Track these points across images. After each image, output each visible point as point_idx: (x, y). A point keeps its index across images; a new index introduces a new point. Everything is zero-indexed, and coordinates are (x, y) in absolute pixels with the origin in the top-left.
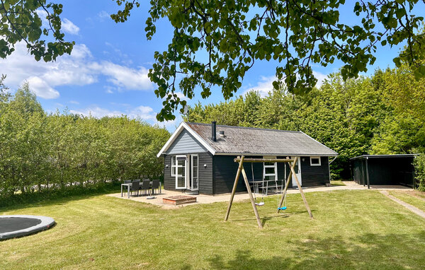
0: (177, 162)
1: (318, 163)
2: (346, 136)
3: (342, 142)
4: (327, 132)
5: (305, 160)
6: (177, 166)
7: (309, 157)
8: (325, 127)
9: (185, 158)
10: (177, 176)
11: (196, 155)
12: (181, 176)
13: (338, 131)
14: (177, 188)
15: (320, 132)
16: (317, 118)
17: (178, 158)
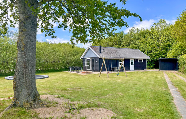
0: (87, 60)
1: (142, 61)
2: (157, 51)
3: (155, 53)
4: (150, 49)
5: (136, 60)
6: (87, 62)
7: (138, 59)
8: (149, 47)
9: (90, 59)
10: (87, 66)
11: (94, 58)
12: (88, 66)
13: (154, 49)
14: (87, 70)
15: (147, 49)
16: (146, 43)
17: (87, 59)
